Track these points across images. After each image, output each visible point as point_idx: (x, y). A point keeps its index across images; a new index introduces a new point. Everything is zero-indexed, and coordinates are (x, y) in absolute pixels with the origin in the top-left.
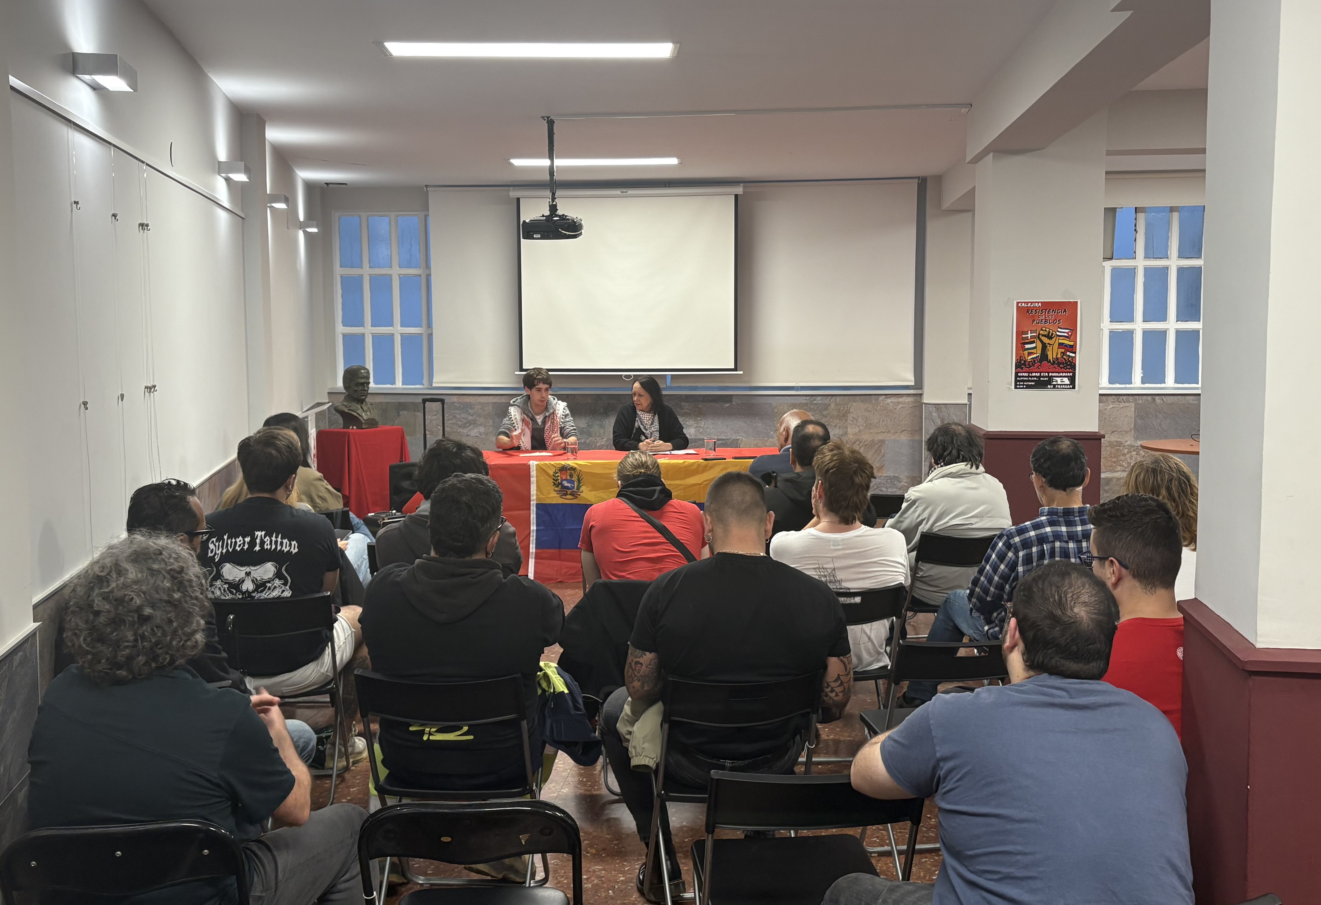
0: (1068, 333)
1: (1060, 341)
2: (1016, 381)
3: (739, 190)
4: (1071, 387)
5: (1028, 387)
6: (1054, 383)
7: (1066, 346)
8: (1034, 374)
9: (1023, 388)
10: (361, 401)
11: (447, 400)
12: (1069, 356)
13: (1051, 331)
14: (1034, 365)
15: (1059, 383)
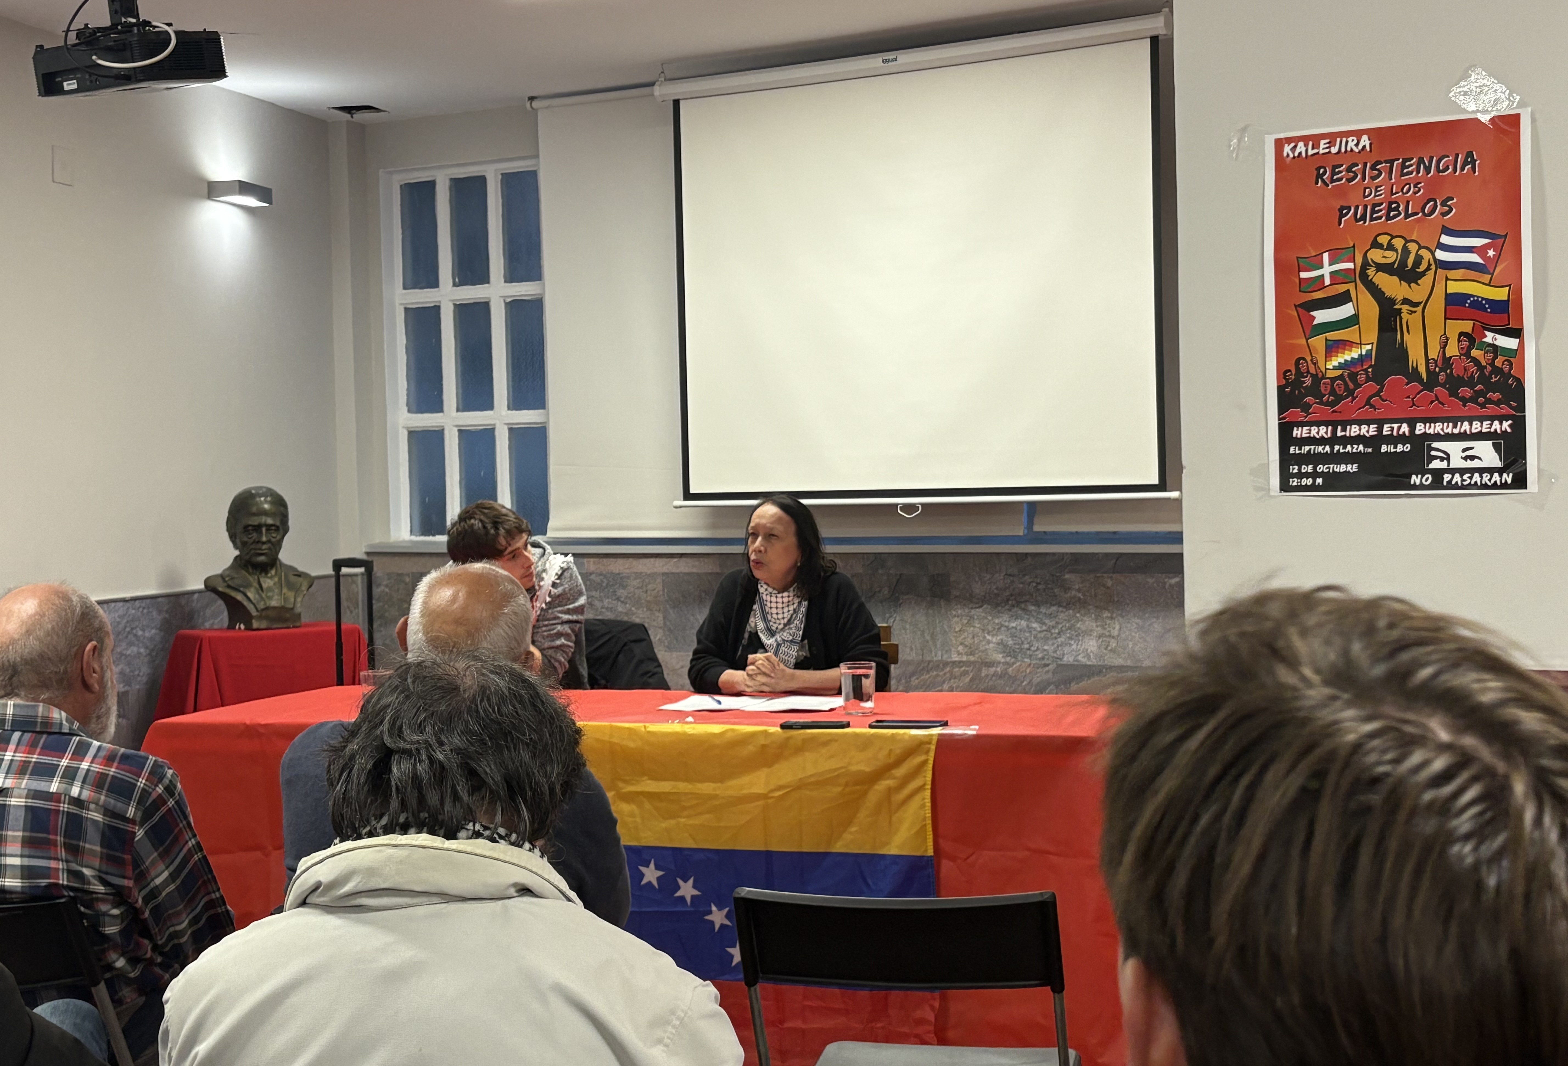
0: (1480, 251)
1: (1454, 288)
2: (1286, 459)
4: (1508, 478)
5: (1334, 483)
6: (1436, 464)
7: (1478, 304)
8: (1354, 430)
9: (1313, 488)
12: (1495, 349)
13: (1413, 247)
14: (1351, 393)
15: (1457, 462)
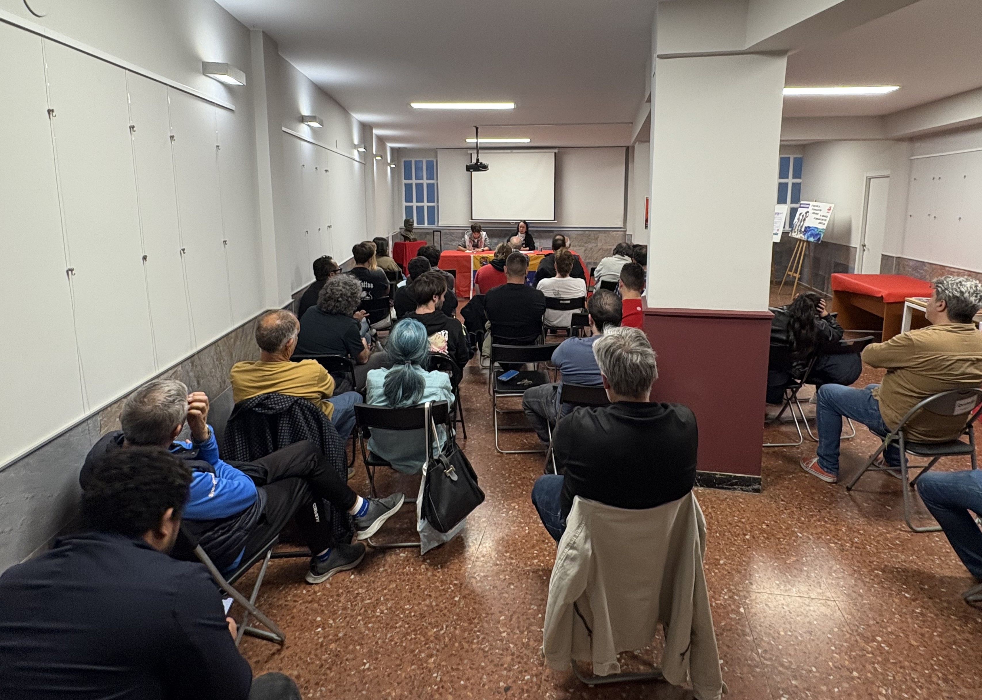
3: (556, 151)
10: (410, 231)
11: (442, 231)
